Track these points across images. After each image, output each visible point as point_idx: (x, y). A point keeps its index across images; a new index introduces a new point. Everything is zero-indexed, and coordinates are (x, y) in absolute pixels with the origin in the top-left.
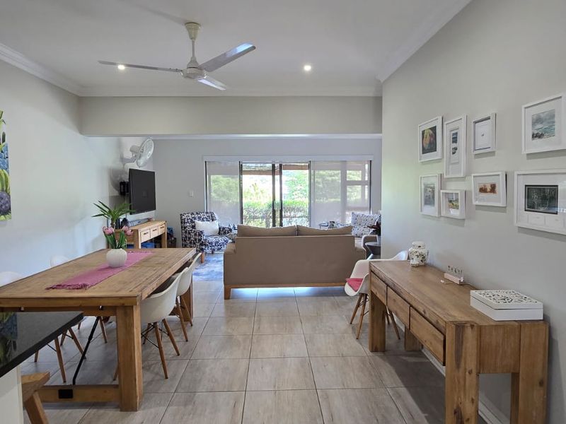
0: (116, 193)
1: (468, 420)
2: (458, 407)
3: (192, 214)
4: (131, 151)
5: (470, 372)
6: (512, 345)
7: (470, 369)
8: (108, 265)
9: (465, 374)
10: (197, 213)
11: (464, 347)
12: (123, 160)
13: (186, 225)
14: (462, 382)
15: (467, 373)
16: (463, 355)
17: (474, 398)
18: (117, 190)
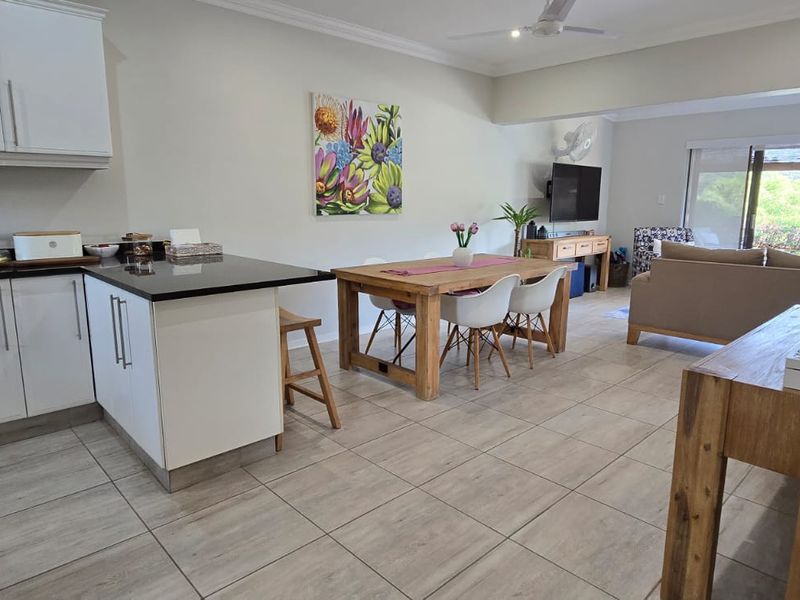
0: (541, 195)
1: (697, 517)
2: (682, 490)
3: (653, 229)
4: (565, 139)
5: (707, 448)
6: (793, 428)
7: (708, 442)
8: (453, 264)
9: (698, 450)
10: (661, 229)
11: (699, 406)
12: (554, 151)
13: (639, 245)
14: (691, 458)
15: (702, 448)
16: (697, 419)
17: (709, 488)
18: (540, 190)
